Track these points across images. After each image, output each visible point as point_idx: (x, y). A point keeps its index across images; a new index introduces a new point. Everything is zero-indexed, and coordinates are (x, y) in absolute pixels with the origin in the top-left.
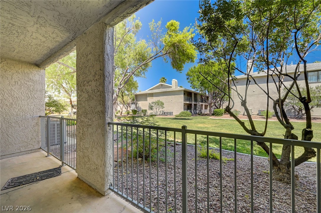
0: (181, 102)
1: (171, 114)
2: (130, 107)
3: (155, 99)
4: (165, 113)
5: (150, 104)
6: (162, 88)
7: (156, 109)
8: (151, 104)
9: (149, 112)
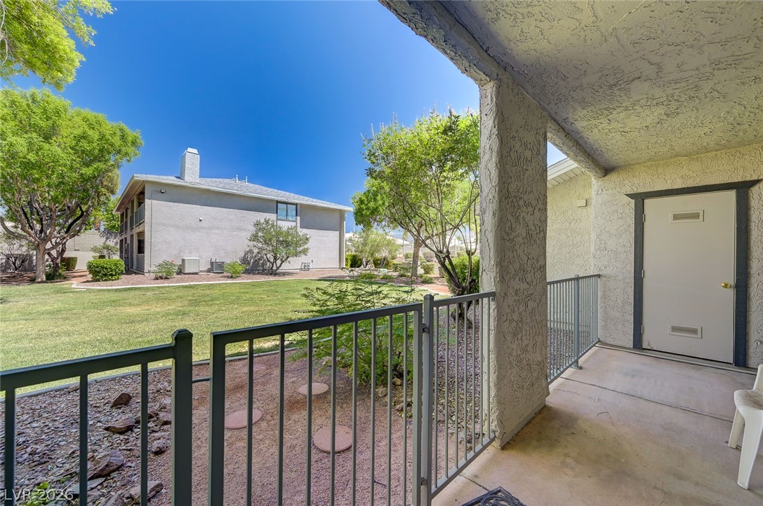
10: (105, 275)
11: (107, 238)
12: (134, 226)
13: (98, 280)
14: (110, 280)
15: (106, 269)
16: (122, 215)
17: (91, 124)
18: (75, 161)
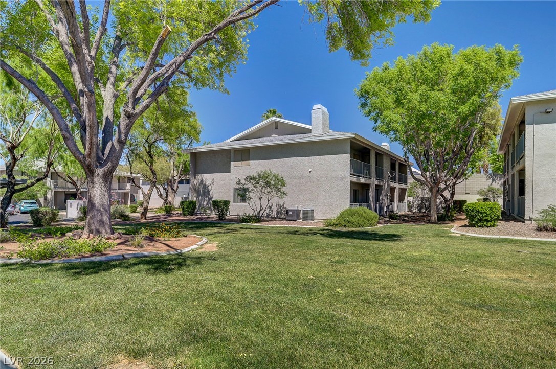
0: (342, 179)
1: (308, 215)
2: (175, 192)
3: (256, 167)
4: (290, 213)
5: (239, 182)
6: (279, 134)
7: (260, 199)
8: (243, 181)
9: (236, 210)
10: (480, 220)
11: (493, 180)
12: (515, 164)
13: (473, 226)
14: (485, 226)
15: (481, 213)
16: (505, 154)
17: (470, 59)
18: (452, 100)
